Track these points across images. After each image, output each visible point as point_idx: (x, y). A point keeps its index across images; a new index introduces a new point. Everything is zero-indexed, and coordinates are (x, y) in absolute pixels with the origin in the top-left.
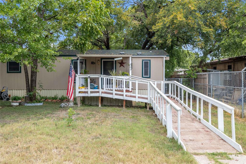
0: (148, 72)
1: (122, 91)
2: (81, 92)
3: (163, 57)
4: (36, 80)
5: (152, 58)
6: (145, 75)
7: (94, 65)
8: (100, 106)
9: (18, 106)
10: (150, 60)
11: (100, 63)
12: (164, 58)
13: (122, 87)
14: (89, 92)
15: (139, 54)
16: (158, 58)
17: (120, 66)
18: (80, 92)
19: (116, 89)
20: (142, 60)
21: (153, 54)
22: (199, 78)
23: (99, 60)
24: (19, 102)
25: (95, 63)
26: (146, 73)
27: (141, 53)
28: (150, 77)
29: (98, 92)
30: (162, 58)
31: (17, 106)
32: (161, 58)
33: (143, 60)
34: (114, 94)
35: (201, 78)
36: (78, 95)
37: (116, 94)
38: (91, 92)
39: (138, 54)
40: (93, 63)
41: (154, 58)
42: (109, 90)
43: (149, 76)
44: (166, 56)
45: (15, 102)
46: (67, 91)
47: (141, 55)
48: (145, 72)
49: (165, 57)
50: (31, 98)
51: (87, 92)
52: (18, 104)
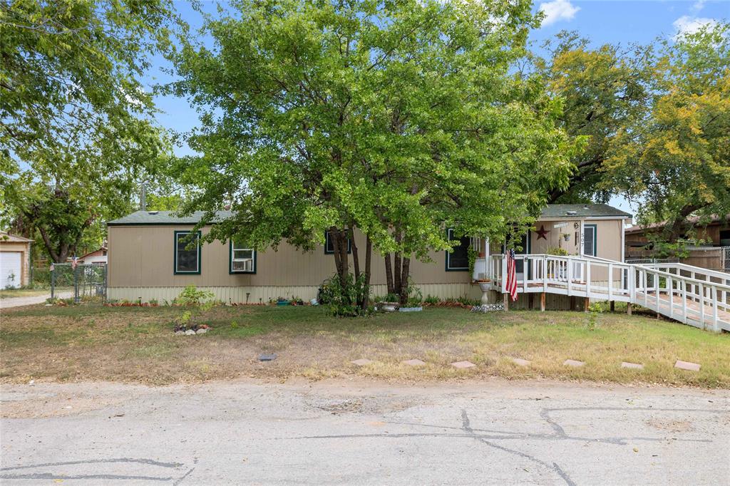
3: (621, 220)
5: (596, 222)
8: (543, 309)
10: (595, 226)
14: (525, 286)
16: (611, 222)
17: (539, 238)
22: (694, 257)
27: (575, 212)
30: (620, 222)
32: (617, 222)
34: (570, 288)
35: (703, 257)
37: (575, 289)
38: (530, 285)
39: (570, 215)
41: (603, 222)
42: (563, 281)
44: (626, 218)
49: (625, 220)
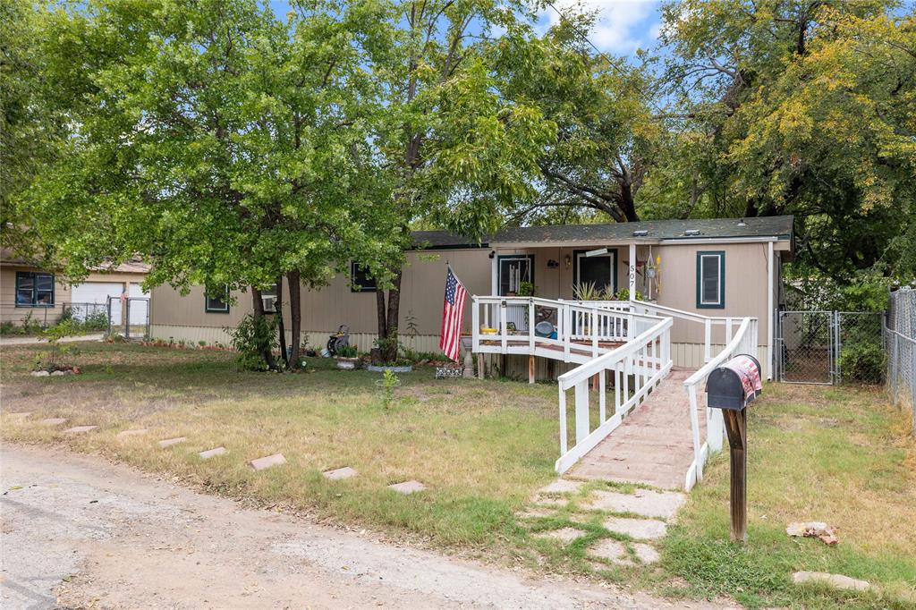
0: (715, 289)
1: (589, 343)
2: (486, 341)
3: (767, 243)
4: (397, 309)
5: (730, 247)
6: (707, 297)
7: (555, 271)
8: (532, 381)
9: (352, 370)
10: (722, 253)
11: (571, 264)
12: (771, 245)
13: (589, 333)
14: (504, 343)
15: (691, 234)
16: (750, 246)
18: (483, 342)
19: (574, 337)
20: (698, 252)
21: (738, 234)
23: (568, 256)
24: (353, 361)
25: (557, 264)
26: (710, 294)
27: (695, 231)
28: (722, 306)
29: (527, 343)
30: (765, 246)
31: (349, 370)
32: (761, 246)
33: (699, 254)
36: (477, 348)
37: (572, 351)
38: (510, 343)
39: (687, 236)
40: (551, 264)
41: (736, 246)
43: (719, 303)
44: (775, 239)
45: (343, 361)
46: (439, 339)
47: (696, 236)
48: (706, 290)
49: (774, 243)
50: (386, 354)
51: (498, 343)
52: (351, 366)
